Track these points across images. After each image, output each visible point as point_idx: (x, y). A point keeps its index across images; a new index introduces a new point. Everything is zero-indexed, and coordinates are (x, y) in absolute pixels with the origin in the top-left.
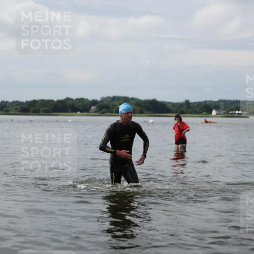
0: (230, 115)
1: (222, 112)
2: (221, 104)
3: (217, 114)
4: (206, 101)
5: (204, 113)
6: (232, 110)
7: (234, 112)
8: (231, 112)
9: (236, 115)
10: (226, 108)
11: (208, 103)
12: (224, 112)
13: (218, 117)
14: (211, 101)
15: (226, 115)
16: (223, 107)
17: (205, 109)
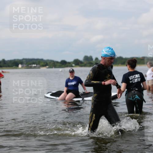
0: (29, 67)
1: (25, 65)
2: (24, 61)
3: (22, 67)
4: (15, 60)
5: (14, 67)
6: (31, 64)
7: (32, 65)
8: (30, 66)
9: (33, 67)
10: (27, 63)
11: (16, 61)
12: (26, 65)
13: (22, 69)
14: (18, 60)
15: (27, 67)
16: (25, 63)
17: (14, 64)
